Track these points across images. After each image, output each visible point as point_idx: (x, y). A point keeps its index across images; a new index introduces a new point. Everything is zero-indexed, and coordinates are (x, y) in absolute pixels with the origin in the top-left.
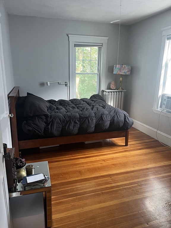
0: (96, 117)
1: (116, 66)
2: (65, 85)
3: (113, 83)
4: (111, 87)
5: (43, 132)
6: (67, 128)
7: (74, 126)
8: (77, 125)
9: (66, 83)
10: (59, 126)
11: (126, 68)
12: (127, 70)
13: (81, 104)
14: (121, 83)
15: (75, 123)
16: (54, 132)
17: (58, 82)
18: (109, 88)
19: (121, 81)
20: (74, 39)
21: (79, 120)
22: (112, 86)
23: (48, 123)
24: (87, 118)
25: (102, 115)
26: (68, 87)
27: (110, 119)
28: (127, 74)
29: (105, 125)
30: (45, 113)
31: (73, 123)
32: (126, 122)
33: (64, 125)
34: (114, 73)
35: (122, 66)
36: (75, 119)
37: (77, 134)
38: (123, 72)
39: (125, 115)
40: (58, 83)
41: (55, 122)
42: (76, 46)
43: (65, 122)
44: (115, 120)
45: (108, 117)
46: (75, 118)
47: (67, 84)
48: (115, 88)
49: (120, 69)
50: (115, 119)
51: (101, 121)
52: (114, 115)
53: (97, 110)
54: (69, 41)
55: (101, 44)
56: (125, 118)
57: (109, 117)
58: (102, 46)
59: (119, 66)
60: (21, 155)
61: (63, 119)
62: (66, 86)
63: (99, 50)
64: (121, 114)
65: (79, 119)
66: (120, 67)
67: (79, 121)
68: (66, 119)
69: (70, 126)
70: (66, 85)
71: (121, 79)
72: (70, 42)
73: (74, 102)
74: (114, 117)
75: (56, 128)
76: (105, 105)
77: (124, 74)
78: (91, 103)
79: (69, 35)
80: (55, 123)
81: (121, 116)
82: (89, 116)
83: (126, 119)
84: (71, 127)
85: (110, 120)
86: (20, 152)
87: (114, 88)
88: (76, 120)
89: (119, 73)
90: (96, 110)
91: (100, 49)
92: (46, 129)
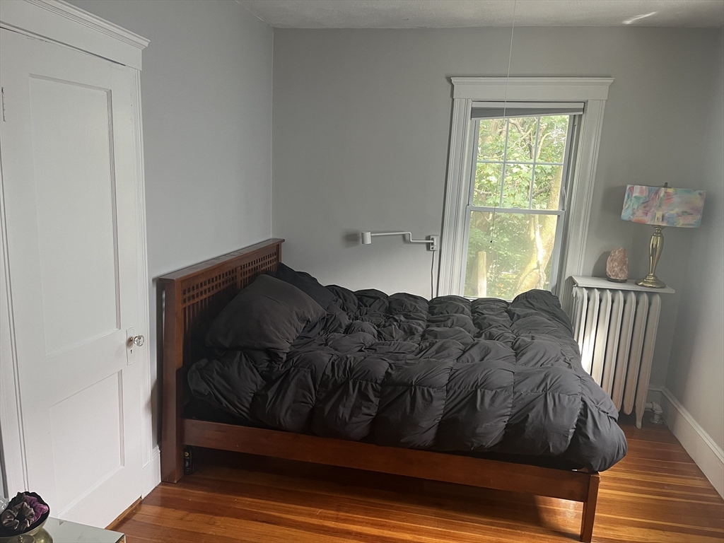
0: (448, 392)
1: (632, 190)
2: (425, 246)
3: (617, 254)
4: (607, 270)
5: (248, 405)
6: (327, 409)
7: (356, 409)
8: (369, 408)
9: (428, 238)
10: (304, 396)
11: (676, 199)
12: (677, 210)
13: (449, 322)
14: (652, 255)
15: (363, 396)
16: (283, 414)
17: (404, 236)
18: (600, 273)
19: (654, 250)
20: (469, 92)
21: (379, 388)
22: (612, 267)
23: (274, 378)
24: (409, 386)
25: (476, 386)
26: (437, 254)
27: (508, 411)
28: (681, 223)
29: (479, 430)
30: (270, 345)
31: (354, 396)
32: (581, 440)
33: (324, 394)
34: (626, 214)
35: (657, 193)
36: (364, 383)
37: (365, 440)
38: (659, 214)
39: (585, 405)
40: (401, 237)
41: (294, 381)
42: (478, 113)
43: (330, 386)
44: (530, 419)
45: (501, 398)
46: (367, 381)
47: (432, 244)
48: (622, 276)
49: (646, 205)
50: (531, 415)
51: (464, 413)
52: (534, 395)
53: (482, 360)
54: (453, 99)
55: (581, 106)
56: (582, 422)
57: (505, 400)
58: (583, 110)
59: (641, 192)
60: (187, 463)
61: (324, 373)
62: (428, 249)
63: (574, 126)
64: (565, 399)
65: (381, 385)
66: (646, 194)
67: (378, 391)
68: (333, 375)
69: (340, 406)
70: (428, 246)
71: (655, 241)
72: (456, 101)
73: (435, 311)
74: (529, 406)
75: (294, 402)
76: (527, 345)
77: (664, 224)
78: (490, 325)
79: (454, 80)
80: (292, 384)
81: (563, 407)
82: (419, 384)
83: (585, 423)
84: (344, 411)
85: (512, 416)
86: (187, 454)
87: (617, 275)
88: (366, 388)
89: (639, 216)
90: (473, 360)
91: (576, 123)
92: (258, 398)
